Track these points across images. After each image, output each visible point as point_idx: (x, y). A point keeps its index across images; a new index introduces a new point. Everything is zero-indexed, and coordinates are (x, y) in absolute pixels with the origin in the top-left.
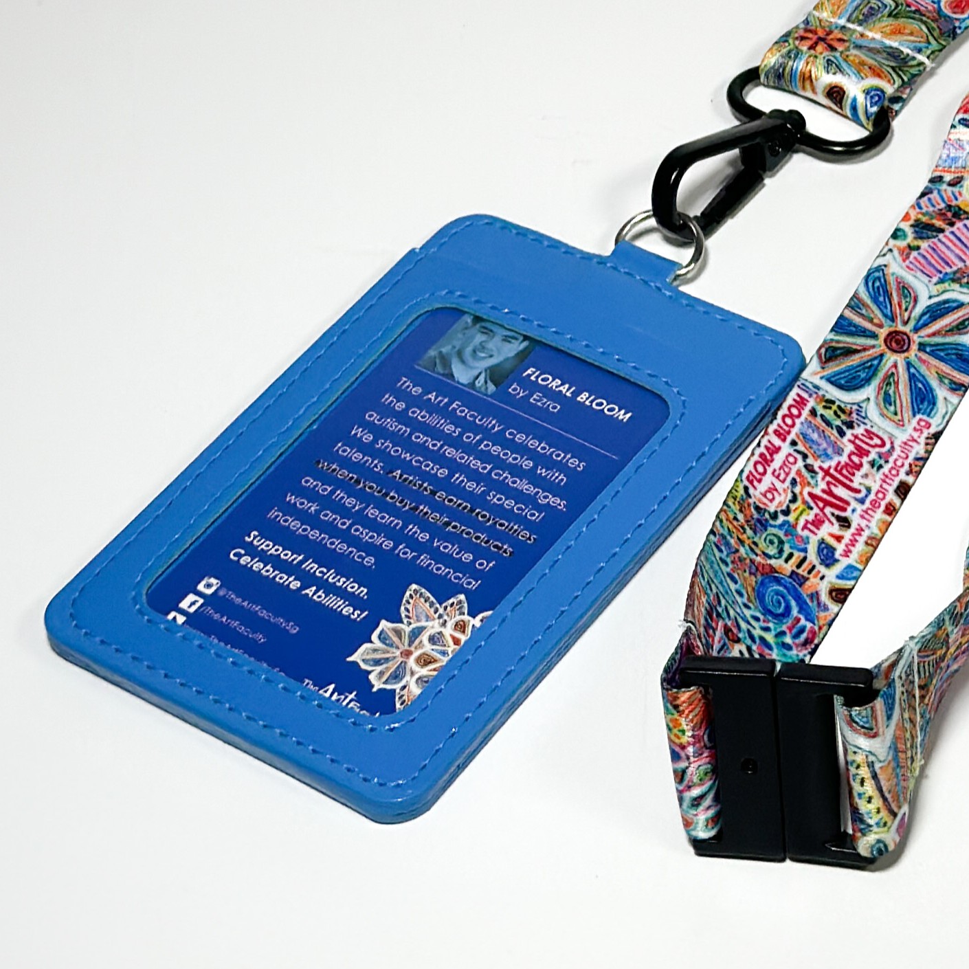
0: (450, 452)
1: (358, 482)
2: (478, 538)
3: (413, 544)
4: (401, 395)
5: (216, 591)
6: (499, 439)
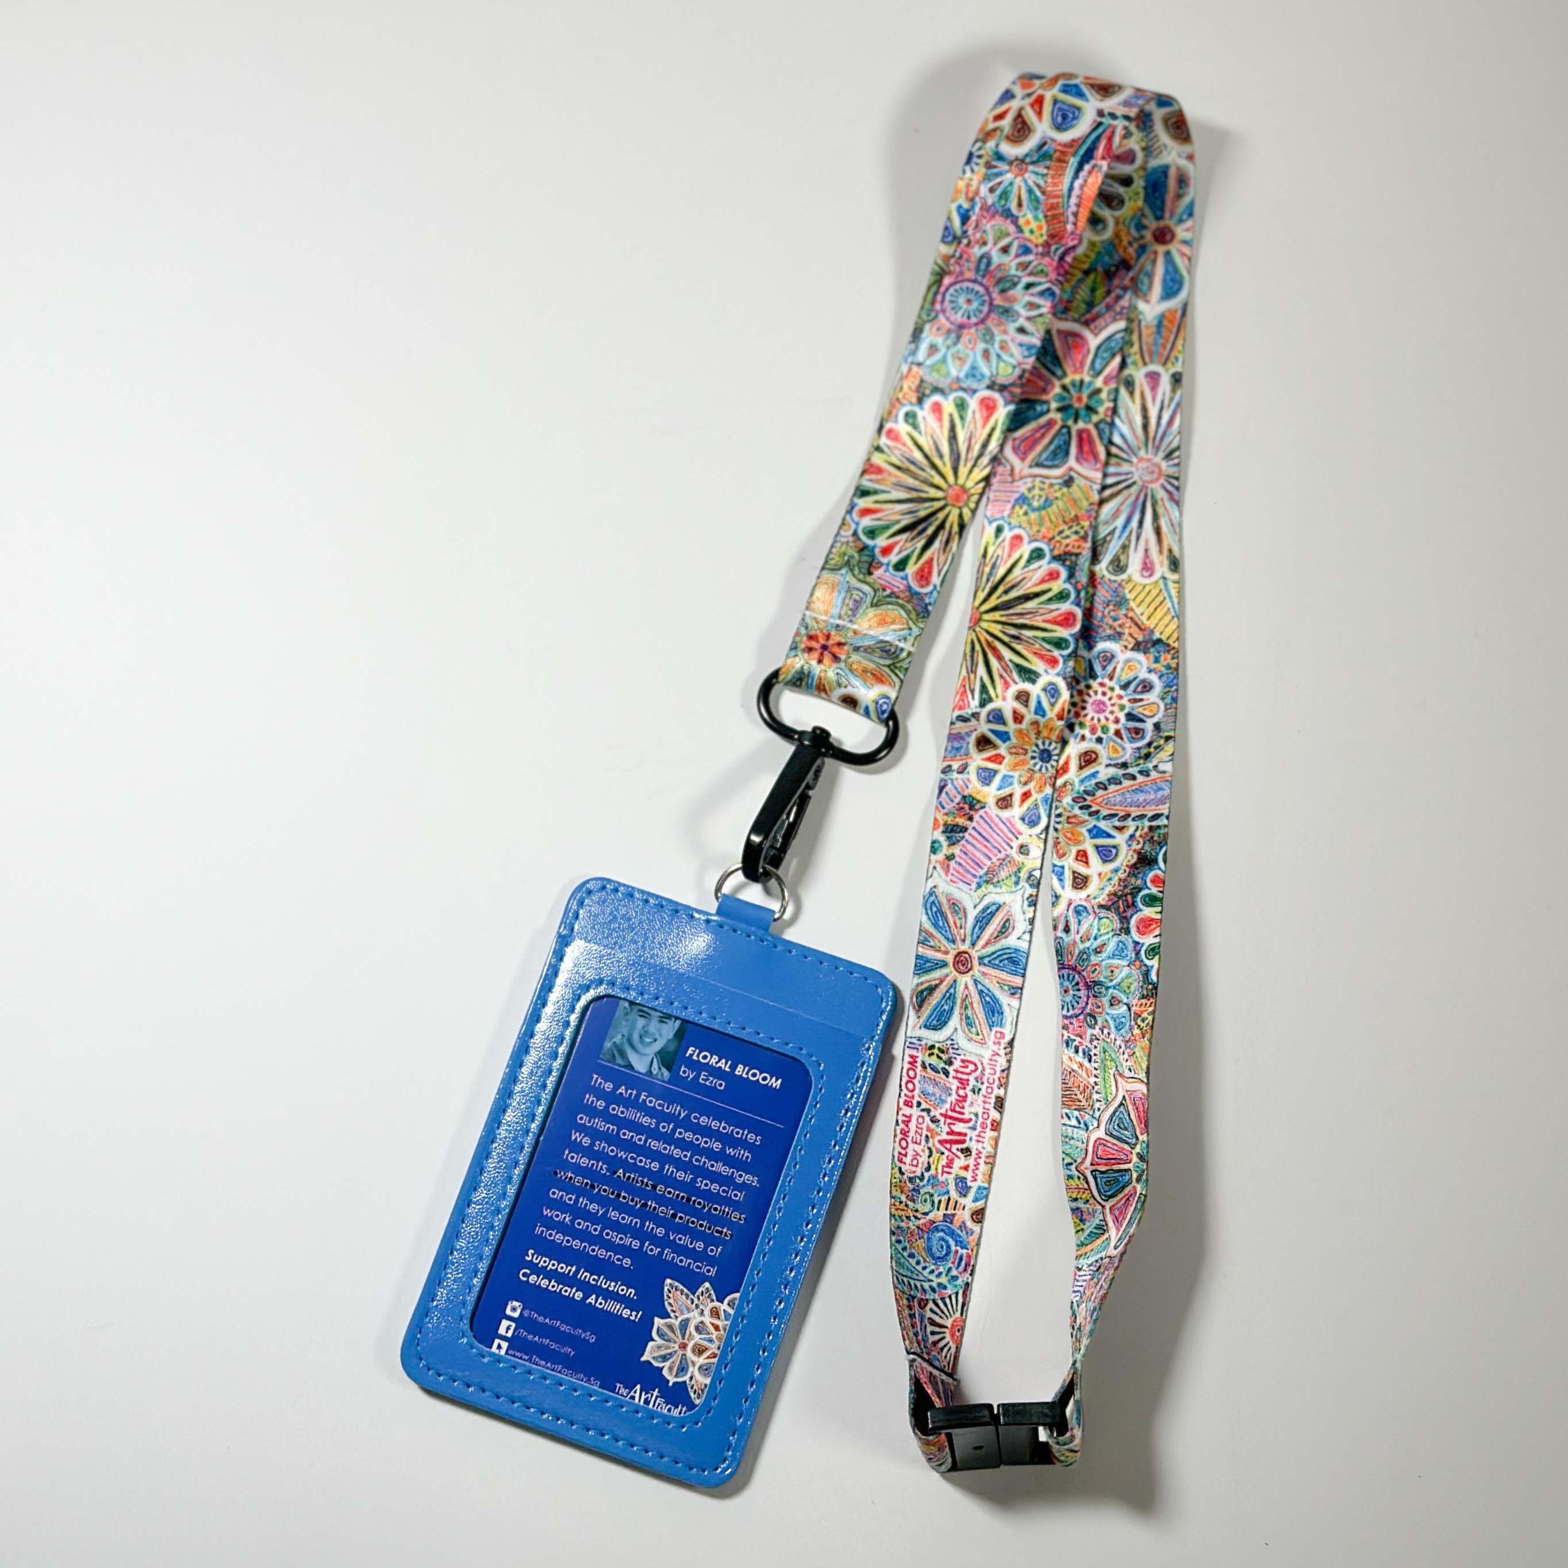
0: (654, 1144)
1: (593, 1187)
2: (701, 1226)
3: (655, 1240)
4: (599, 1093)
5: (521, 1313)
6: (687, 1125)
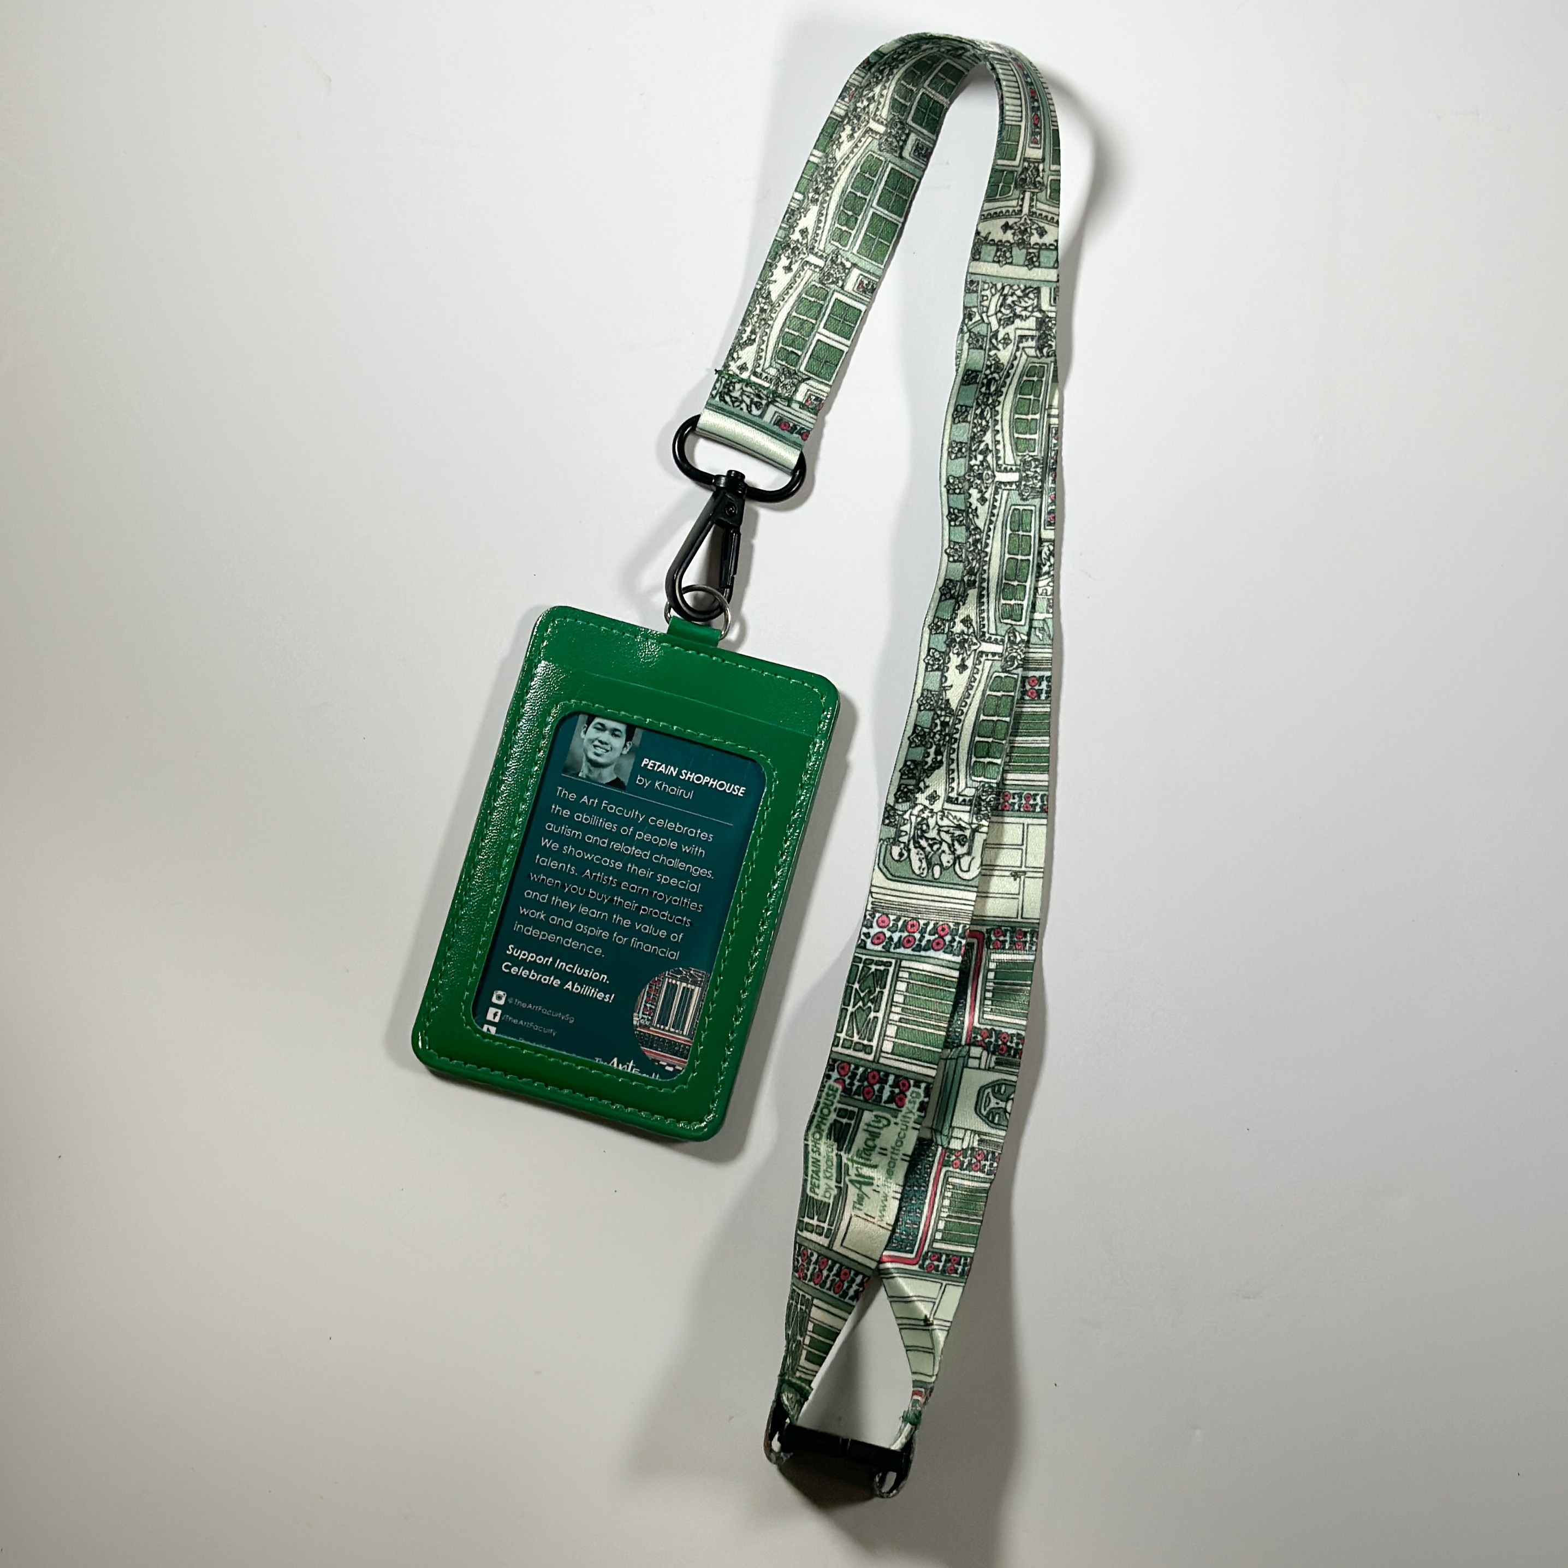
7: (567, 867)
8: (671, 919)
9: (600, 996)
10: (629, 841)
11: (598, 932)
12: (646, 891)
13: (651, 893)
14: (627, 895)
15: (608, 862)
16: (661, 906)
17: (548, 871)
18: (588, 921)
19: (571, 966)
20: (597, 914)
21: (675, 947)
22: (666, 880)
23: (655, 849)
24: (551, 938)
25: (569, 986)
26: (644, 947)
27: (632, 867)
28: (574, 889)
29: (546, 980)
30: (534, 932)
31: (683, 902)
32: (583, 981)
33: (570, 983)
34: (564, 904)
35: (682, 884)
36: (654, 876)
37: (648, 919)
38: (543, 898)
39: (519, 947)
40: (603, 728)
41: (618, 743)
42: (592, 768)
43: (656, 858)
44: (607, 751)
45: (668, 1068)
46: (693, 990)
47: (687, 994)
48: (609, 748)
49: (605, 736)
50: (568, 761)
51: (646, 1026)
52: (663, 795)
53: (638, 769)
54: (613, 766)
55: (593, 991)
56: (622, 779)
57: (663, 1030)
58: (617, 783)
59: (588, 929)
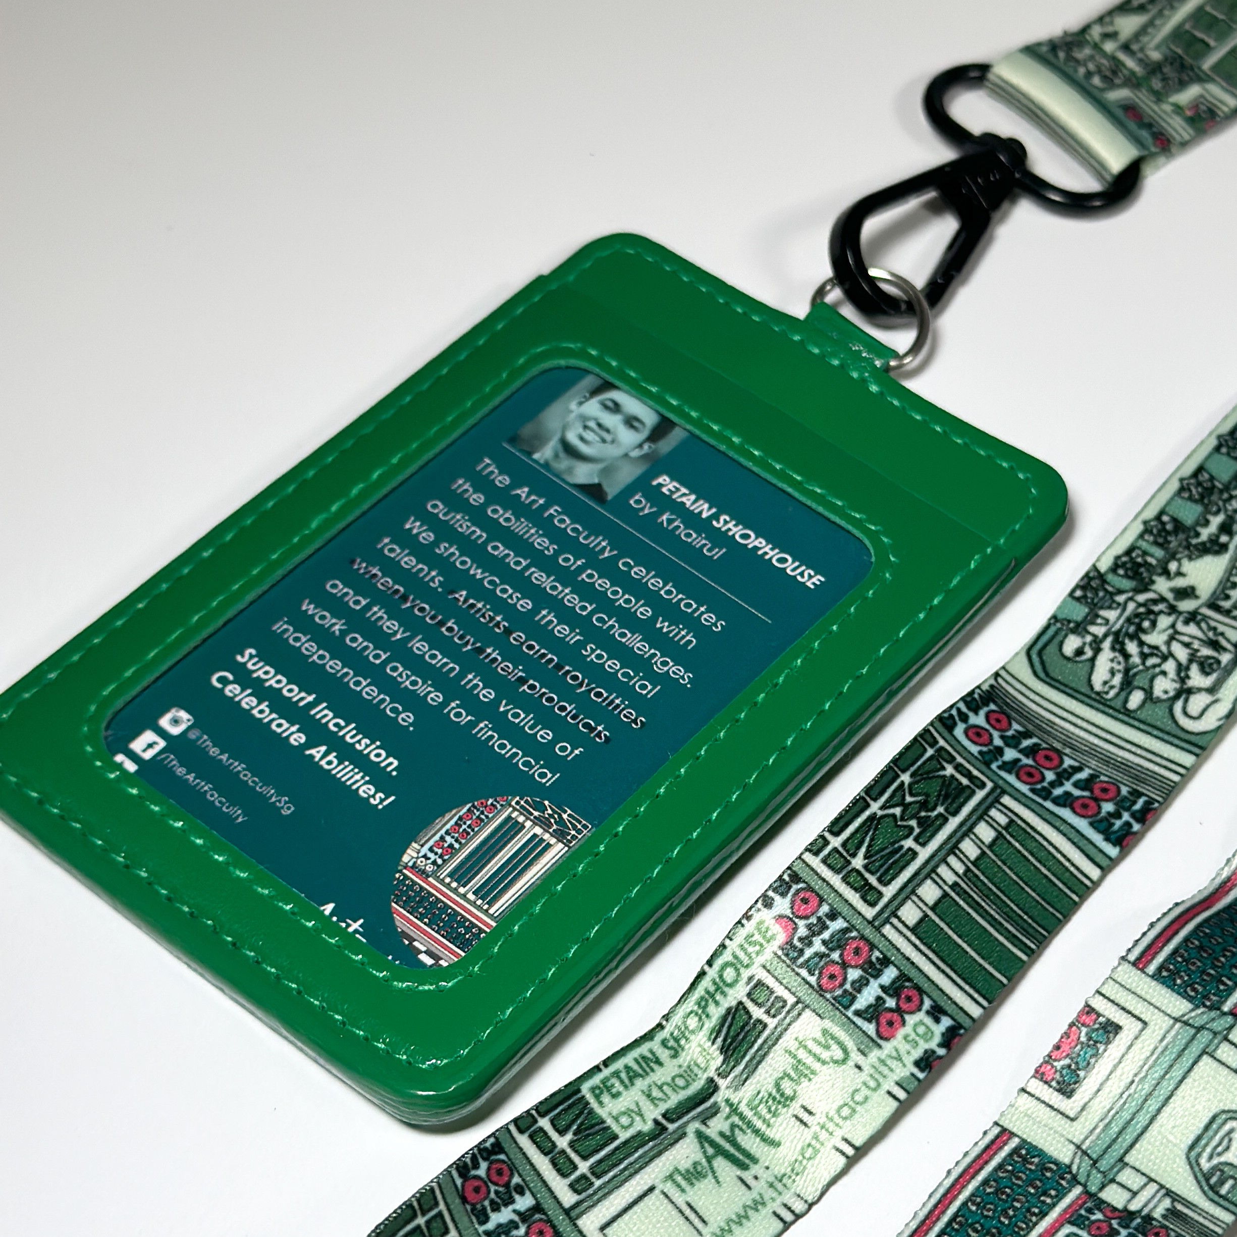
7: (428, 573)
8: (573, 718)
9: (366, 790)
10: (567, 577)
11: (422, 688)
12: (551, 660)
13: (559, 667)
14: (513, 654)
15: (508, 593)
16: (567, 693)
17: (392, 568)
18: (417, 665)
19: (342, 723)
20: (440, 660)
21: (553, 763)
22: (599, 657)
23: (605, 604)
24: (334, 665)
25: (317, 752)
26: (496, 743)
27: (546, 616)
28: (422, 610)
29: (282, 727)
30: (307, 646)
31: (612, 702)
32: (347, 753)
33: (323, 749)
34: (390, 625)
35: (625, 675)
36: (581, 645)
37: (529, 704)
38: (356, 601)
39: (264, 657)
40: (616, 408)
41: (628, 438)
42: (562, 455)
43: (600, 620)
44: (604, 441)
45: (423, 957)
46: (549, 846)
47: (536, 848)
48: (608, 437)
49: (612, 421)
50: (527, 430)
51: (424, 872)
52: (669, 538)
53: (643, 484)
54: (600, 466)
55: (358, 777)
56: (606, 488)
57: (455, 891)
58: (595, 491)
59: (408, 677)
